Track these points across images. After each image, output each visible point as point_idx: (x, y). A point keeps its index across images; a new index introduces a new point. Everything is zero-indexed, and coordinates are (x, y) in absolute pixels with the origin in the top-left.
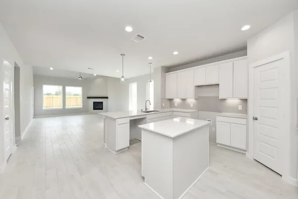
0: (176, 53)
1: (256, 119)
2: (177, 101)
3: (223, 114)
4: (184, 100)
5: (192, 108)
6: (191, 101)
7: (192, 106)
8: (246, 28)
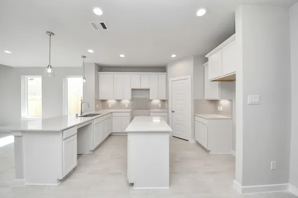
0: (122, 56)
1: (174, 112)
2: (111, 102)
3: (151, 110)
4: (119, 101)
5: (127, 108)
6: (126, 102)
7: (127, 106)
8: (174, 56)
